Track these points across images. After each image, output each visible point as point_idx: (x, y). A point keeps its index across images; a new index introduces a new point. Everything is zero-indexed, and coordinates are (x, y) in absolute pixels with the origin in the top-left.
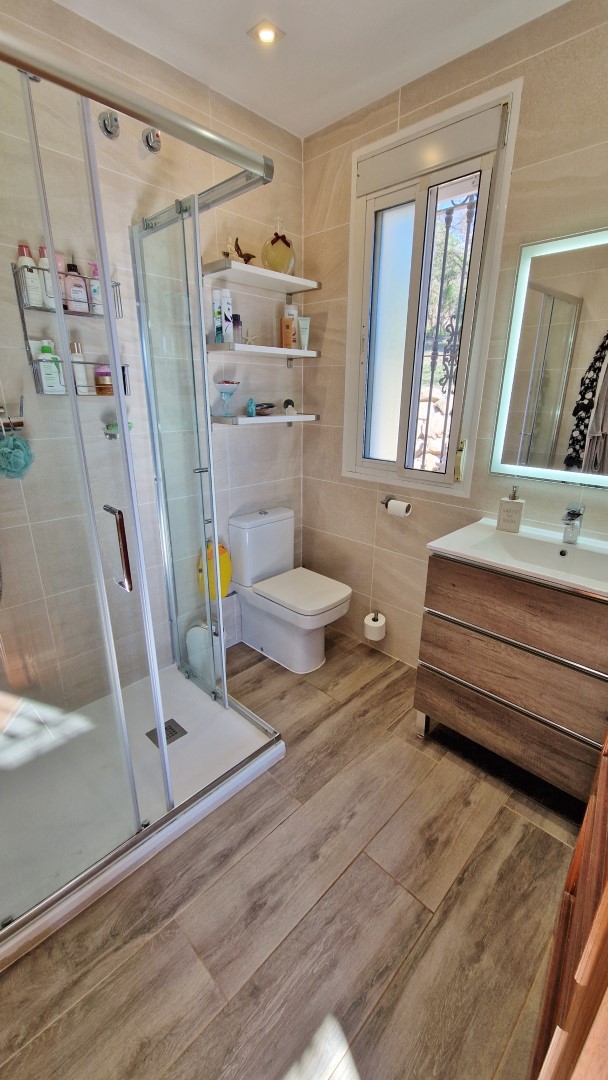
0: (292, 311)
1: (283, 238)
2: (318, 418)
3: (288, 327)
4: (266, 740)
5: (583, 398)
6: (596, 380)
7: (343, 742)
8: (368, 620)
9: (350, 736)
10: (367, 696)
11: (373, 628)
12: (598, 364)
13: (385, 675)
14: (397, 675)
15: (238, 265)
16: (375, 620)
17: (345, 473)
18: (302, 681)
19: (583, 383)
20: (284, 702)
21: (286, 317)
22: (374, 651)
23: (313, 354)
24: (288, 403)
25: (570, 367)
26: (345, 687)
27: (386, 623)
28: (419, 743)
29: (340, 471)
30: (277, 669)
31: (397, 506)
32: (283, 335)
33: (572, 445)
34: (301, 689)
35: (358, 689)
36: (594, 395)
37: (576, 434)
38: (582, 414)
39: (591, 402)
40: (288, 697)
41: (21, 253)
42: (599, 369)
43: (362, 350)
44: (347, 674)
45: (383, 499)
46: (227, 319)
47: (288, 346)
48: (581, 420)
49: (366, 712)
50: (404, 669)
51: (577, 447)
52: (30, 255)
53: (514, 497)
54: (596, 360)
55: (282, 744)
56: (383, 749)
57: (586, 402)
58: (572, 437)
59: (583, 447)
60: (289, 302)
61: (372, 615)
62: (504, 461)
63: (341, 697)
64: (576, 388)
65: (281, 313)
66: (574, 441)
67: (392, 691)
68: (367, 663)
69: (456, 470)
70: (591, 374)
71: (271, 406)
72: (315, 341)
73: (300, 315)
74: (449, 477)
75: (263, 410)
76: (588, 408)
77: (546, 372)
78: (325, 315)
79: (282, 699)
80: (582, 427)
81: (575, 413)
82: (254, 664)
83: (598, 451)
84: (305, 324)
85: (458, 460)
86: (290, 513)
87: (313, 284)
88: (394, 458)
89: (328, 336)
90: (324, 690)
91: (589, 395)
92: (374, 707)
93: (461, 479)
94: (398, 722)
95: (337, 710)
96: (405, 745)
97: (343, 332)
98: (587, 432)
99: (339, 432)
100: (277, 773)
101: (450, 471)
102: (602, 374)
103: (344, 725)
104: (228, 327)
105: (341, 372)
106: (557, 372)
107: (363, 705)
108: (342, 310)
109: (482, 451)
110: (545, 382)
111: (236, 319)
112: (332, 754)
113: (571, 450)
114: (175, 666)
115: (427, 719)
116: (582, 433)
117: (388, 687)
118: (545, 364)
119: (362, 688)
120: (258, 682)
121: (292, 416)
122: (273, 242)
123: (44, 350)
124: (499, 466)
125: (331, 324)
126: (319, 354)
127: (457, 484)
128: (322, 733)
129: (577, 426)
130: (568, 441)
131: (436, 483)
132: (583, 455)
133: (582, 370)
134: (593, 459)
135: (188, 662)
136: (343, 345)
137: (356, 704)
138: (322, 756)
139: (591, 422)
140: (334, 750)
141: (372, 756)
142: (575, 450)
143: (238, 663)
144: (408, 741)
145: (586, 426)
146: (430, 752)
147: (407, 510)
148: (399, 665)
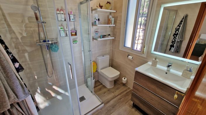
0: (111, 17)
1: (109, 2)
2: (115, 38)
3: (109, 20)
4: (100, 103)
5: (176, 32)
6: (179, 29)
7: (116, 105)
8: (123, 79)
9: (117, 104)
10: (122, 95)
11: (124, 80)
12: (180, 25)
13: (126, 90)
14: (128, 91)
15: (99, 9)
16: (125, 79)
17: (120, 49)
18: (109, 90)
19: (176, 29)
20: (105, 94)
21: (109, 18)
22: (124, 85)
23: (114, 25)
24: (109, 35)
25: (173, 25)
26: (117, 92)
27: (127, 80)
28: (131, 107)
29: (119, 48)
30: (104, 87)
31: (130, 57)
32: (109, 22)
33: (172, 43)
34: (109, 92)
35: (120, 93)
36: (178, 32)
37: (173, 40)
38: (175, 36)
39: (178, 33)
40: (106, 93)
41: (57, 11)
42: (180, 26)
43: (124, 25)
44: (118, 89)
45: (127, 55)
46: (97, 20)
47: (109, 24)
48: (175, 37)
49: (121, 98)
50: (130, 90)
51: (173, 43)
52: (59, 11)
53: (156, 59)
54: (180, 24)
55: (103, 104)
56: (124, 108)
57: (176, 33)
58: (172, 41)
59: (175, 43)
60: (110, 15)
61: (124, 78)
62: (154, 51)
63: (116, 95)
64: (174, 30)
65: (108, 17)
66: (173, 42)
67: (127, 94)
68: (123, 87)
69: (143, 51)
70: (178, 27)
71: (105, 36)
72: (115, 22)
73: (112, 17)
74: (142, 53)
75: (104, 36)
76: (177, 35)
77: (167, 26)
78: (117, 17)
79: (105, 93)
80: (175, 39)
81: (173, 36)
82: (100, 85)
83: (179, 44)
84: (113, 19)
85: (144, 49)
86: (109, 56)
87: (115, 11)
88: (130, 47)
89: (118, 21)
90: (113, 92)
91: (177, 32)
92: (123, 98)
93: (144, 53)
94: (128, 101)
95: (115, 97)
96: (128, 107)
97: (121, 21)
98: (176, 40)
99: (119, 41)
100: (102, 110)
101: (142, 51)
102: (181, 27)
103: (116, 101)
104: (97, 22)
105: (120, 29)
106: (170, 26)
107: (121, 97)
108: (121, 16)
109: (149, 48)
110: (167, 28)
111: (99, 20)
112: (113, 107)
113: (172, 44)
114: (85, 84)
115: (133, 103)
116: (175, 40)
117: (126, 93)
118: (167, 24)
119: (121, 93)
120: (100, 89)
121: (110, 38)
122: (107, 3)
123: (61, 28)
124: (153, 52)
125: (119, 19)
126: (116, 25)
127: (143, 54)
128: (112, 102)
129: (174, 38)
130: (171, 42)
131: (139, 53)
132: (175, 45)
133: (176, 26)
134: (177, 46)
135: (87, 84)
136: (121, 23)
137: (119, 97)
138: (111, 108)
139: (177, 38)
140: (114, 106)
141: (121, 109)
142: (173, 44)
143: (97, 85)
144: (129, 107)
145: (176, 39)
146: (133, 110)
147: (132, 58)
148: (129, 88)
